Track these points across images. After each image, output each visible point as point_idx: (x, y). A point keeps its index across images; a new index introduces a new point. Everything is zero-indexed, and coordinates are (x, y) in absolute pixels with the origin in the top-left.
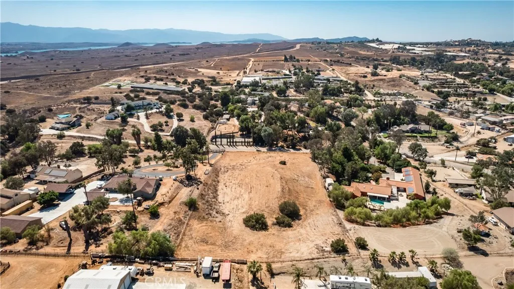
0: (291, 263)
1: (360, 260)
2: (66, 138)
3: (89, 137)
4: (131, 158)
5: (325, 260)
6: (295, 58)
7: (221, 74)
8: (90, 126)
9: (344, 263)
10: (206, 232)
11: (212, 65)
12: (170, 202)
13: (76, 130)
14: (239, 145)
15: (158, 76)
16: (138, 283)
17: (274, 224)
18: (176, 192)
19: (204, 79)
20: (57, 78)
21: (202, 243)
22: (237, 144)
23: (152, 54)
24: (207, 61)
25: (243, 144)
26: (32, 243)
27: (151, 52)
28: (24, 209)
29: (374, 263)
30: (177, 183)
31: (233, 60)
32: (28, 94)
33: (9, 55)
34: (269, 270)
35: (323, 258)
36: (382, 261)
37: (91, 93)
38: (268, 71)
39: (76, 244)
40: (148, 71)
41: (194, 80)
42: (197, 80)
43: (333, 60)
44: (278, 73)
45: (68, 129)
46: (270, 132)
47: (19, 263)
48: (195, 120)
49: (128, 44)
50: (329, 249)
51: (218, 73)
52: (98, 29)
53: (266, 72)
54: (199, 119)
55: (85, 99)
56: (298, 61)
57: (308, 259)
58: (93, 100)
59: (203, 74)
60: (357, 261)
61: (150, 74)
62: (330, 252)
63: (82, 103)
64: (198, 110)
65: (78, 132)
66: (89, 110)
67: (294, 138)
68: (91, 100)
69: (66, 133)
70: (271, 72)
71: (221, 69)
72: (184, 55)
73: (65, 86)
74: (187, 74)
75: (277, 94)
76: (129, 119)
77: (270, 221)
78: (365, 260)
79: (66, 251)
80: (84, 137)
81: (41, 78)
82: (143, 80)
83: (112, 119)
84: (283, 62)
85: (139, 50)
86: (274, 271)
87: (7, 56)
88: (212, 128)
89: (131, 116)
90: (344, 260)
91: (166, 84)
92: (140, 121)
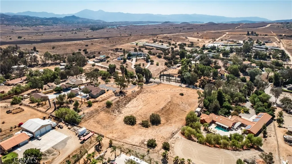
0: (123, 143)
1: (157, 154)
2: (95, 66)
3: (105, 67)
4: (113, 79)
5: (139, 148)
6: (255, 33)
7: (200, 41)
8: (109, 62)
9: (148, 153)
10: (103, 119)
11: (200, 36)
12: (101, 101)
13: (102, 63)
14: (172, 81)
15: (162, 40)
16: (54, 130)
17: (140, 124)
18: (109, 98)
19: (186, 43)
20: (116, 38)
21: (96, 123)
22: (172, 80)
23: (174, 28)
24: (198, 33)
25: (175, 81)
26: (38, 105)
27: (174, 27)
28: (49, 92)
29: (164, 159)
30: (113, 94)
31: (215, 33)
32: (99, 45)
33: (112, 27)
34: (111, 143)
35: (139, 147)
36: (169, 159)
37: (123, 47)
38: (229, 41)
39: (51, 109)
40: (158, 37)
41: (181, 43)
42: (183, 43)
43: (286, 35)
44: (235, 42)
45: (99, 62)
46: (189, 76)
47: (27, 110)
48: (159, 65)
49: (166, 22)
50: (146, 143)
51: (198, 40)
52: (156, 14)
53: (228, 41)
54: (162, 65)
55: (116, 49)
56: (257, 35)
57: (132, 145)
58: (119, 50)
59: (188, 40)
60: (155, 154)
61: (159, 38)
62: (145, 145)
63: (114, 51)
64: (165, 59)
65: (102, 64)
66: (114, 54)
67: (203, 81)
68: (118, 50)
69: (96, 64)
70: (231, 41)
71: (203, 38)
72: (190, 29)
73: (116, 42)
74: (179, 39)
75: (223, 55)
76: (127, 61)
77: (138, 122)
78: (160, 155)
79: (45, 111)
80: (103, 67)
81: (110, 38)
82: (153, 42)
83: (120, 60)
84: (246, 36)
85: (168, 26)
86: (113, 145)
87: (109, 28)
88: (165, 70)
89: (129, 59)
90: (148, 151)
91: (162, 44)
92: (132, 62)
